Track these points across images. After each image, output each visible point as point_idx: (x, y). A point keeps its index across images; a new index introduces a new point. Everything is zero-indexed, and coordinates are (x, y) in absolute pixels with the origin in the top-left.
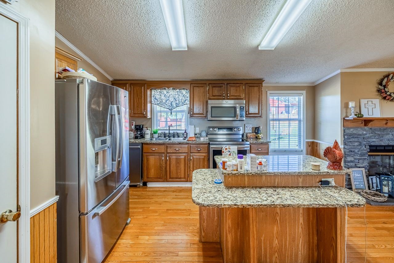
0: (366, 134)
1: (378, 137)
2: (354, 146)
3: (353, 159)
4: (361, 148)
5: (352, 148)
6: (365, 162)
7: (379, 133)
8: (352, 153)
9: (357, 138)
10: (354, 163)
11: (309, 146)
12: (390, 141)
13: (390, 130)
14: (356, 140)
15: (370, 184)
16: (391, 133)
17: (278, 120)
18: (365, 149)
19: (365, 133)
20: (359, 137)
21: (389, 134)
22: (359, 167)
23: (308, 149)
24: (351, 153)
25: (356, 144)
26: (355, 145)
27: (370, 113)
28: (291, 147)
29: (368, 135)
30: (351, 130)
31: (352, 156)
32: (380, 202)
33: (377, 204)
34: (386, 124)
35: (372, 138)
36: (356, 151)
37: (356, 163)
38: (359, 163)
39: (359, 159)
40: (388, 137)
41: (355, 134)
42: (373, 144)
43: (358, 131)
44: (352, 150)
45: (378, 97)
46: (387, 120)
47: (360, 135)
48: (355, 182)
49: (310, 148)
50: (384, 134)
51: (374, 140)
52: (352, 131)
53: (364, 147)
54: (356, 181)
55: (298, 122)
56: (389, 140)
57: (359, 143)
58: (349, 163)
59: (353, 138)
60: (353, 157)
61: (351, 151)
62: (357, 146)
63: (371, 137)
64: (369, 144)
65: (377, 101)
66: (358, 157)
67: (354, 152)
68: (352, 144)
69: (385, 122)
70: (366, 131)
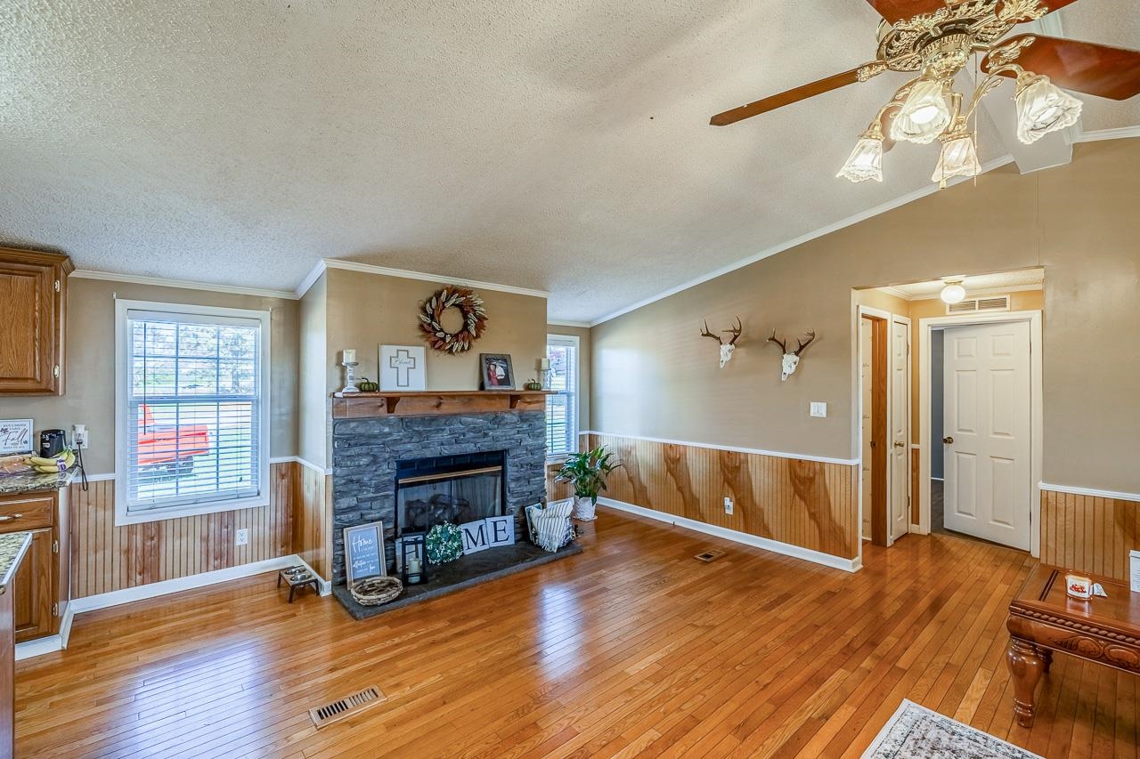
0: (390, 434)
1: (418, 440)
2: (359, 466)
3: (353, 502)
4: (376, 471)
5: (353, 474)
6: (386, 505)
7: (421, 428)
8: (355, 486)
9: (368, 444)
10: (359, 513)
11: (283, 477)
12: (445, 447)
13: (443, 421)
14: (364, 449)
15: (397, 558)
16: (447, 428)
17: (174, 402)
18: (388, 470)
19: (387, 430)
20: (372, 441)
21: (443, 430)
22: (372, 521)
23: (277, 486)
24: (350, 486)
25: (364, 461)
26: (361, 463)
27: (403, 381)
28: (225, 486)
29: (395, 436)
30: (353, 425)
31: (354, 493)
32: (382, 605)
33: (371, 613)
34: (438, 406)
35: (405, 443)
36: (365, 479)
37: (364, 512)
38: (371, 508)
39: (372, 499)
40: (438, 437)
41: (361, 435)
42: (405, 457)
43: (368, 427)
44: (354, 478)
45: (422, 341)
46: (440, 398)
47: (375, 437)
48: (356, 562)
49: (285, 481)
50: (430, 431)
51: (409, 446)
52: (353, 429)
53: (385, 467)
54: (359, 560)
55: (249, 407)
56: (442, 444)
57: (372, 458)
58: (344, 513)
59: (356, 445)
60: (355, 496)
61: (352, 481)
62: (367, 465)
63: (401, 440)
64: (395, 458)
65: (419, 352)
66: (371, 495)
67: (358, 481)
68: (354, 461)
69: (434, 402)
70: (389, 426)
